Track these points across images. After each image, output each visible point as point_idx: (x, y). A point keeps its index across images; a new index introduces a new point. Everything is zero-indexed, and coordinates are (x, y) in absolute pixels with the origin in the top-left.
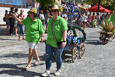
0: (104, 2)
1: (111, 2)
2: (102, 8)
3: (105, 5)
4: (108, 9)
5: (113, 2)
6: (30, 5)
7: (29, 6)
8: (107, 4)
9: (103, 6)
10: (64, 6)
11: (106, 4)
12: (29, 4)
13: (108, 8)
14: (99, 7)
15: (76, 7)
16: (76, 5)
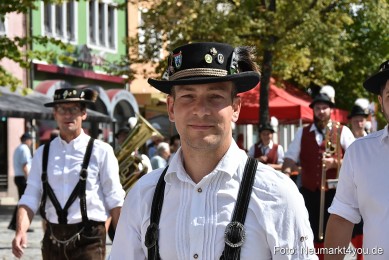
1: (336, 58)
2: (283, 99)
3: (304, 81)
5: (347, 59)
9: (292, 86)
10: (44, 91)
11: (306, 73)
14: (265, 94)
15: (121, 95)
16: (121, 85)
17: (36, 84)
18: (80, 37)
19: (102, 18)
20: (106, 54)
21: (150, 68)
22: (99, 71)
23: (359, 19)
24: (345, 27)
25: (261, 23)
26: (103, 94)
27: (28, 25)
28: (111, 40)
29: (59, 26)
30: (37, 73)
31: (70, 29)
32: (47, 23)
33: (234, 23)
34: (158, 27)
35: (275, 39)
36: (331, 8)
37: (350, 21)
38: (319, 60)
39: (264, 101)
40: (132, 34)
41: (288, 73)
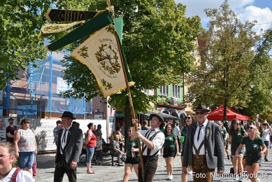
0: (234, 102)
1: (246, 101)
2: (230, 113)
3: (237, 108)
4: (242, 114)
5: (250, 101)
6: (98, 113)
7: (96, 113)
8: (239, 105)
9: (233, 109)
10: (160, 110)
11: (237, 106)
12: (96, 111)
13: (242, 112)
14: (225, 111)
15: (182, 112)
16: (182, 109)
17: (158, 108)
18: (170, 95)
19: (176, 89)
20: (178, 100)
21: (191, 104)
22: (176, 105)
23: (253, 89)
24: (249, 92)
25: (223, 91)
26: (177, 112)
27: (155, 92)
28: (179, 96)
29: (164, 92)
30: (158, 105)
31: (167, 93)
32: (161, 91)
33: (216, 91)
34: (193, 92)
35: (228, 95)
36: (245, 86)
37: (251, 90)
38: (241, 101)
39: (225, 114)
40: (185, 94)
41: (232, 106)
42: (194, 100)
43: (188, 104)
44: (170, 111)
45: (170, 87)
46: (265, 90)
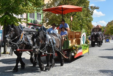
17: (28, 26)
18: (35, 19)
19: (39, 16)
20: (39, 21)
22: (38, 24)
27: (27, 17)
28: (40, 19)
29: (32, 17)
30: (28, 24)
31: (34, 17)
32: (30, 17)
33: (58, 17)
42: (47, 21)
43: (44, 24)
44: (35, 27)
45: (36, 14)
46: (84, 17)
